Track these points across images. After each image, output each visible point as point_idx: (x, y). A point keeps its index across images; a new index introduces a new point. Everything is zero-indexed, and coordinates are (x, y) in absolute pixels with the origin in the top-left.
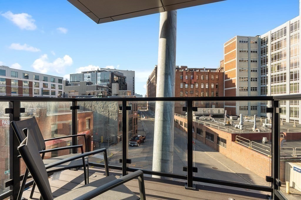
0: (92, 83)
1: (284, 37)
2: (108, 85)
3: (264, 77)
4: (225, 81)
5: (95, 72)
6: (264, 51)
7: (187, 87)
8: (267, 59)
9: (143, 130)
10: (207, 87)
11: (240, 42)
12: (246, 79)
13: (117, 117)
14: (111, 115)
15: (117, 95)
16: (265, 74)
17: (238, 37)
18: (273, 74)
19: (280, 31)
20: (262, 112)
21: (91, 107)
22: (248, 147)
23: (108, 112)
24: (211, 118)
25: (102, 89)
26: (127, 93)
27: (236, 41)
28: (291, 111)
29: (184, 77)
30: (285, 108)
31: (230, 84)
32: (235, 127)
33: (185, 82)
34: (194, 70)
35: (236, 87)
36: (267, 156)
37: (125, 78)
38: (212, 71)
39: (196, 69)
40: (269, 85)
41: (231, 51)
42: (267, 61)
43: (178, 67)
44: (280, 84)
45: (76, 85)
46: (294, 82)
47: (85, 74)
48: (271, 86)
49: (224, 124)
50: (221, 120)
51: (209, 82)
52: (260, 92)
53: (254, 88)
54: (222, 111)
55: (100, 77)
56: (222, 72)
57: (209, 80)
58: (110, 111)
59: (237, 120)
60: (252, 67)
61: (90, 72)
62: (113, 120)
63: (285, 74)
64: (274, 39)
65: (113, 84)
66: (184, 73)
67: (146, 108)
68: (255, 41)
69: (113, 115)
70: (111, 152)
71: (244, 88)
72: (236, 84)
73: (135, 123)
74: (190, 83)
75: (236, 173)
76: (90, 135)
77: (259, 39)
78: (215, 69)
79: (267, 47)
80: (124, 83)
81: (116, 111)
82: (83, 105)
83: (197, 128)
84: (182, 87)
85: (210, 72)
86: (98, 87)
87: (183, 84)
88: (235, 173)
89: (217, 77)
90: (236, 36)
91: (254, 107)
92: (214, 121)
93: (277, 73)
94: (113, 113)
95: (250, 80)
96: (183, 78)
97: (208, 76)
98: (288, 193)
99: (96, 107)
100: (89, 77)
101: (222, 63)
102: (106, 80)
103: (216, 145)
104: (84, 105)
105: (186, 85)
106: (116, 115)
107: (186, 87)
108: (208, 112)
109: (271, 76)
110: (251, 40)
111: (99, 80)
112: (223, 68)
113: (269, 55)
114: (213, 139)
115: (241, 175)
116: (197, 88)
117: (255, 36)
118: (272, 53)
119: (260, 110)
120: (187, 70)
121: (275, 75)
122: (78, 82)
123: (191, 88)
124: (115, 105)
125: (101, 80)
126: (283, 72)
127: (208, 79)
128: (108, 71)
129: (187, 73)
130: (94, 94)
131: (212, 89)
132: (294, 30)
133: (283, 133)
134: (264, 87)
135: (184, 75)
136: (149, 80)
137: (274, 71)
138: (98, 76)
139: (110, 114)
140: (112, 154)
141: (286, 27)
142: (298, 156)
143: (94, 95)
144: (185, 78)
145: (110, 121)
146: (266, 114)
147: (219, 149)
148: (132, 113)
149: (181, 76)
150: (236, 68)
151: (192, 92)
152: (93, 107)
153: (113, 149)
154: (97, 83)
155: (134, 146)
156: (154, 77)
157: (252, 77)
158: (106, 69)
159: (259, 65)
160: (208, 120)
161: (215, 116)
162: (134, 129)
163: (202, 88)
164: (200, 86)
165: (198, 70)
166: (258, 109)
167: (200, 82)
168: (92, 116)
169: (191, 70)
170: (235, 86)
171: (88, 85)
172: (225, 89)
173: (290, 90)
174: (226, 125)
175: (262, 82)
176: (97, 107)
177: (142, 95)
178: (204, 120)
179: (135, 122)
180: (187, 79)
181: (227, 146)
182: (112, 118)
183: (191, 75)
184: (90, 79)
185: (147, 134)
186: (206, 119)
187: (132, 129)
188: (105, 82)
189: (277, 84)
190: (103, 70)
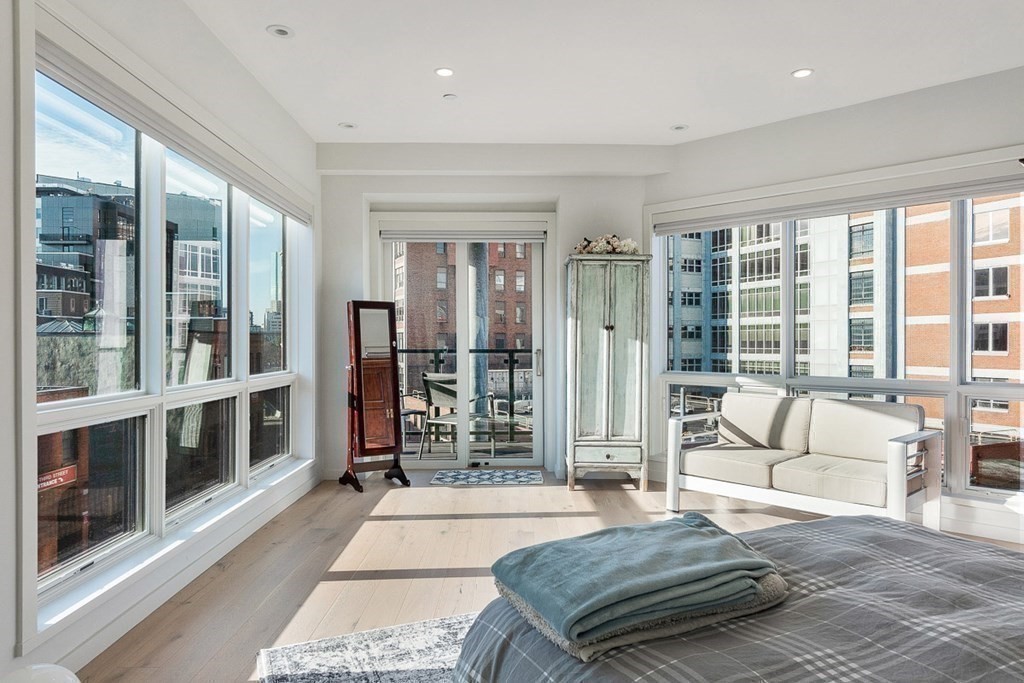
3: (722, 260)
16: (723, 249)
18: (747, 250)
25: (62, 279)
29: (450, 246)
40: (734, 287)
44: (764, 283)
48: (741, 292)
52: (709, 309)
53: (691, 294)
55: (40, 221)
63: (777, 251)
84: (444, 286)
87: (447, 273)
91: (690, 362)
93: (757, 248)
95: (679, 266)
99: (78, 367)
102: (75, 237)
109: (741, 257)
121: (752, 255)
125: (43, 238)
126: (773, 245)
128: (80, 191)
134: (721, 294)
137: (748, 241)
144: (455, 250)
157: (685, 257)
158: (67, 181)
163: (520, 292)
167: (510, 266)
175: (714, 277)
178: (526, 414)
188: (68, 245)
189: (756, 285)
190: (55, 185)
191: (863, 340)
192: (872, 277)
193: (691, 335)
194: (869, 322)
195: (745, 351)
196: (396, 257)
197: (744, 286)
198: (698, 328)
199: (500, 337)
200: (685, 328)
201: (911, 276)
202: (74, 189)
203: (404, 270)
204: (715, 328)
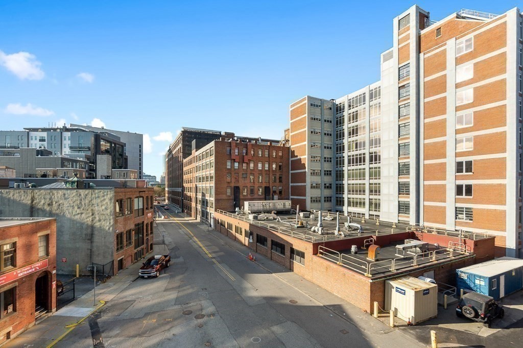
0: (50, 153)
1: (363, 106)
2: (87, 157)
3: (340, 158)
4: (291, 159)
5: (58, 130)
6: (340, 122)
7: (237, 168)
8: (343, 133)
9: (163, 243)
10: (267, 169)
11: (312, 105)
12: (318, 158)
13: (112, 224)
14: (100, 220)
15: (108, 177)
16: (341, 153)
17: (309, 97)
18: (351, 153)
19: (359, 97)
20: (337, 205)
21: (49, 205)
22: (336, 263)
23: (92, 215)
24: (275, 216)
25: (75, 164)
26: (129, 174)
27: (305, 103)
28: (371, 204)
29: (232, 151)
30: (364, 199)
31: (298, 164)
32: (312, 230)
33: (234, 160)
34: (248, 141)
35: (307, 170)
36: (364, 275)
37: (123, 146)
38: (273, 144)
39: (250, 140)
40: (346, 168)
41: (299, 116)
42: (343, 136)
43: (220, 133)
44: (359, 167)
45: (9, 154)
46: (373, 166)
47: (32, 134)
48: (348, 170)
49: (296, 226)
50: (289, 219)
51: (270, 160)
52: (335, 177)
53: (328, 171)
54: (288, 204)
55: (70, 141)
56: (288, 146)
57: (269, 157)
58: (96, 213)
59: (309, 217)
60: (326, 143)
61: (44, 130)
62: (104, 230)
63: (364, 154)
64: (352, 107)
65: (99, 157)
66: (233, 145)
67: (165, 200)
68: (329, 106)
69: (102, 221)
70: (101, 297)
71: (316, 171)
72: (306, 166)
73: (149, 232)
74: (242, 161)
75: (324, 306)
76: (49, 270)
77: (334, 104)
78: (278, 142)
79: (343, 116)
80: (121, 155)
81: (111, 212)
82: (30, 202)
83: (257, 234)
84: (230, 167)
85: (271, 145)
86: (64, 161)
87: (231, 162)
88: (322, 305)
89: (280, 154)
90: (307, 96)
91: (328, 198)
92: (280, 220)
93: (355, 153)
94: (103, 217)
95: (323, 160)
96: (232, 153)
97: (269, 152)
98: (392, 326)
99: (63, 204)
100: (42, 140)
101: (286, 133)
102: (84, 148)
103: (288, 261)
104: (32, 201)
105: (236, 165)
106: (110, 220)
107: (235, 168)
108: (269, 206)
109: (349, 156)
110: (325, 105)
111: (67, 146)
112: (289, 141)
113: (346, 127)
114: (283, 252)
115: (331, 308)
116: (252, 170)
117: (329, 100)
118: (350, 125)
119: (335, 201)
120: (237, 140)
121: (353, 156)
122: (15, 148)
123: (243, 169)
124: (107, 200)
125: (71, 148)
126: (362, 152)
127: (267, 156)
128: (87, 130)
129: (237, 145)
130: (55, 175)
131: (273, 171)
132: (374, 99)
133: (372, 238)
134: (340, 171)
135: (232, 147)
136: (170, 151)
137: (351, 150)
138: (65, 139)
139: (97, 218)
140: (103, 302)
141: (365, 93)
142: (397, 270)
143: (55, 178)
144: (235, 153)
145: (96, 233)
146: (341, 208)
147: (293, 267)
148: (143, 215)
149: (228, 149)
150: (306, 143)
151: (245, 176)
152: (55, 206)
153: (103, 291)
154: (63, 154)
155: (150, 277)
156: (179, 147)
157: (325, 156)
158: (82, 126)
159: (334, 140)
160: (271, 220)
161: (280, 213)
162: (147, 243)
163: (260, 170)
164: (256, 166)
165: (254, 142)
166: (332, 201)
167: (256, 159)
168: (54, 227)
169: (243, 140)
170: (305, 168)
171: (39, 156)
172: (291, 172)
173: (370, 176)
174: (298, 227)
175: (337, 164)
176: (65, 205)
177: (155, 176)
178: (264, 220)
179: (149, 229)
180: (237, 154)
181: (305, 262)
182: (101, 227)
183: (244, 149)
184: (45, 143)
185: (173, 249)
186: (267, 218)
187: (143, 244)
188: (81, 151)
189: (355, 167)
190: (77, 128)
191: (405, 191)
192: (409, 165)
193: (328, 187)
194: (407, 183)
195: (350, 194)
196: (210, 156)
197: (349, 168)
198: (330, 184)
199: (252, 188)
200: (325, 184)
201: (426, 164)
202: (84, 129)
203: (214, 161)
204: (337, 184)
